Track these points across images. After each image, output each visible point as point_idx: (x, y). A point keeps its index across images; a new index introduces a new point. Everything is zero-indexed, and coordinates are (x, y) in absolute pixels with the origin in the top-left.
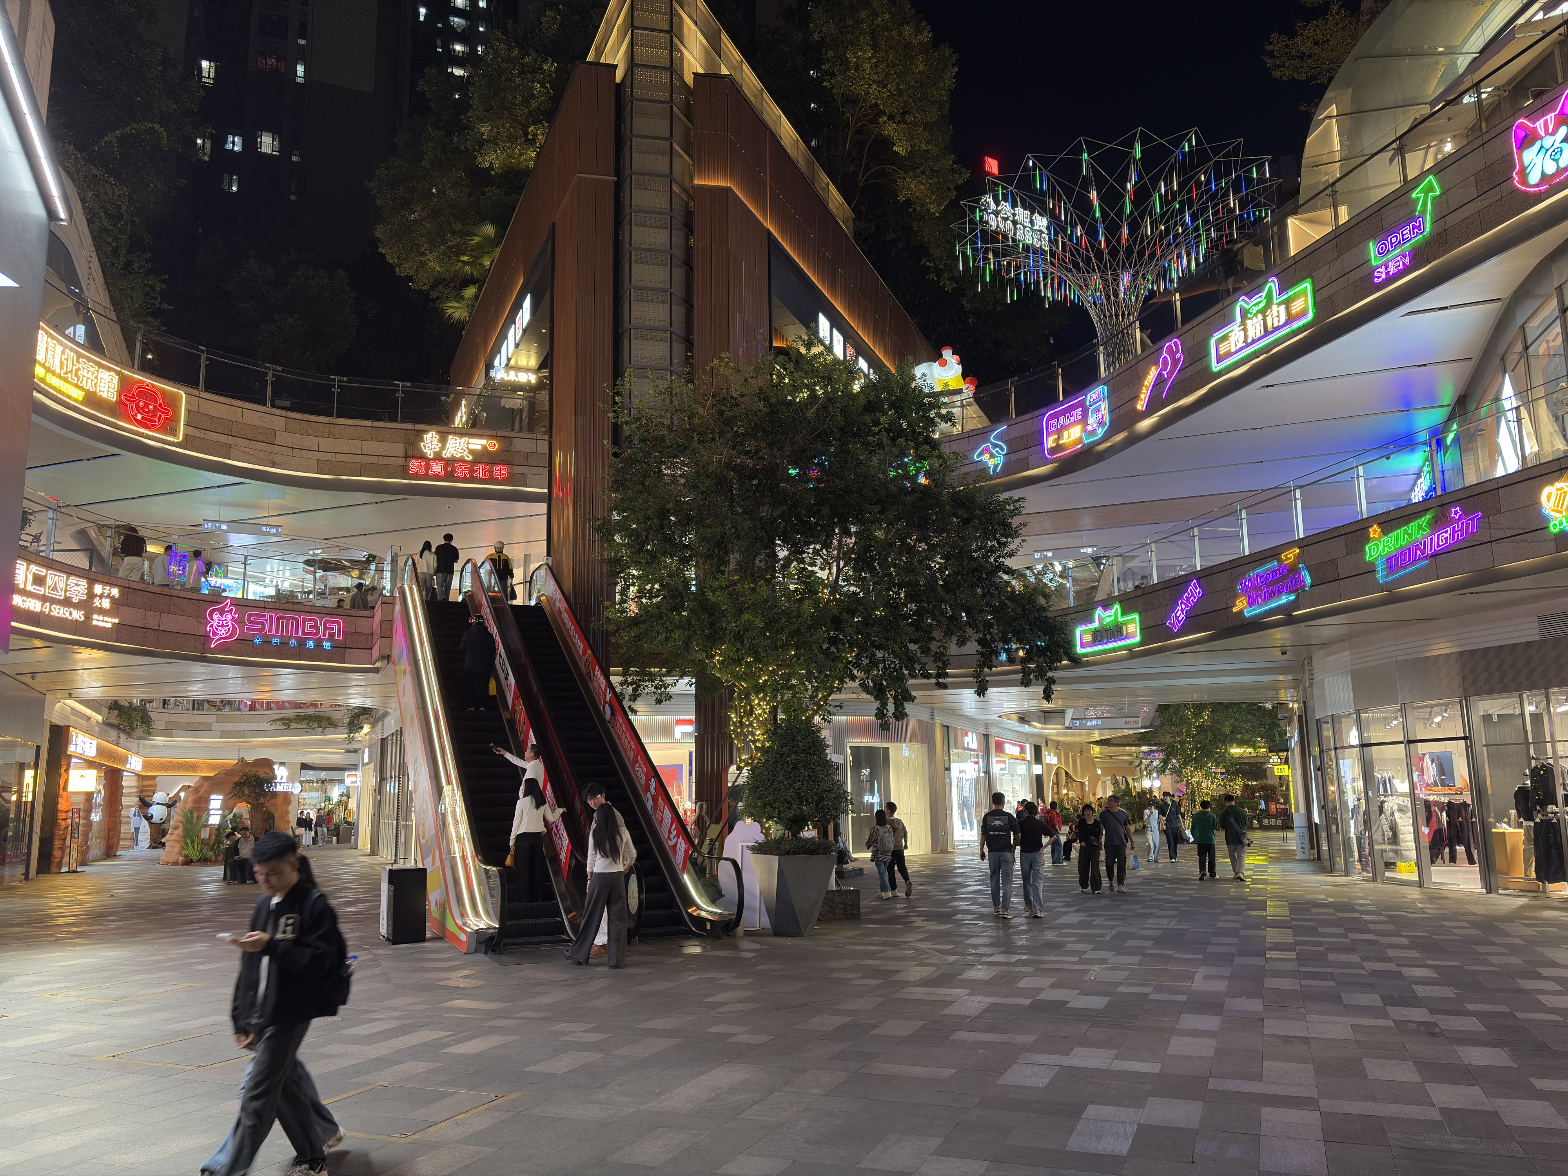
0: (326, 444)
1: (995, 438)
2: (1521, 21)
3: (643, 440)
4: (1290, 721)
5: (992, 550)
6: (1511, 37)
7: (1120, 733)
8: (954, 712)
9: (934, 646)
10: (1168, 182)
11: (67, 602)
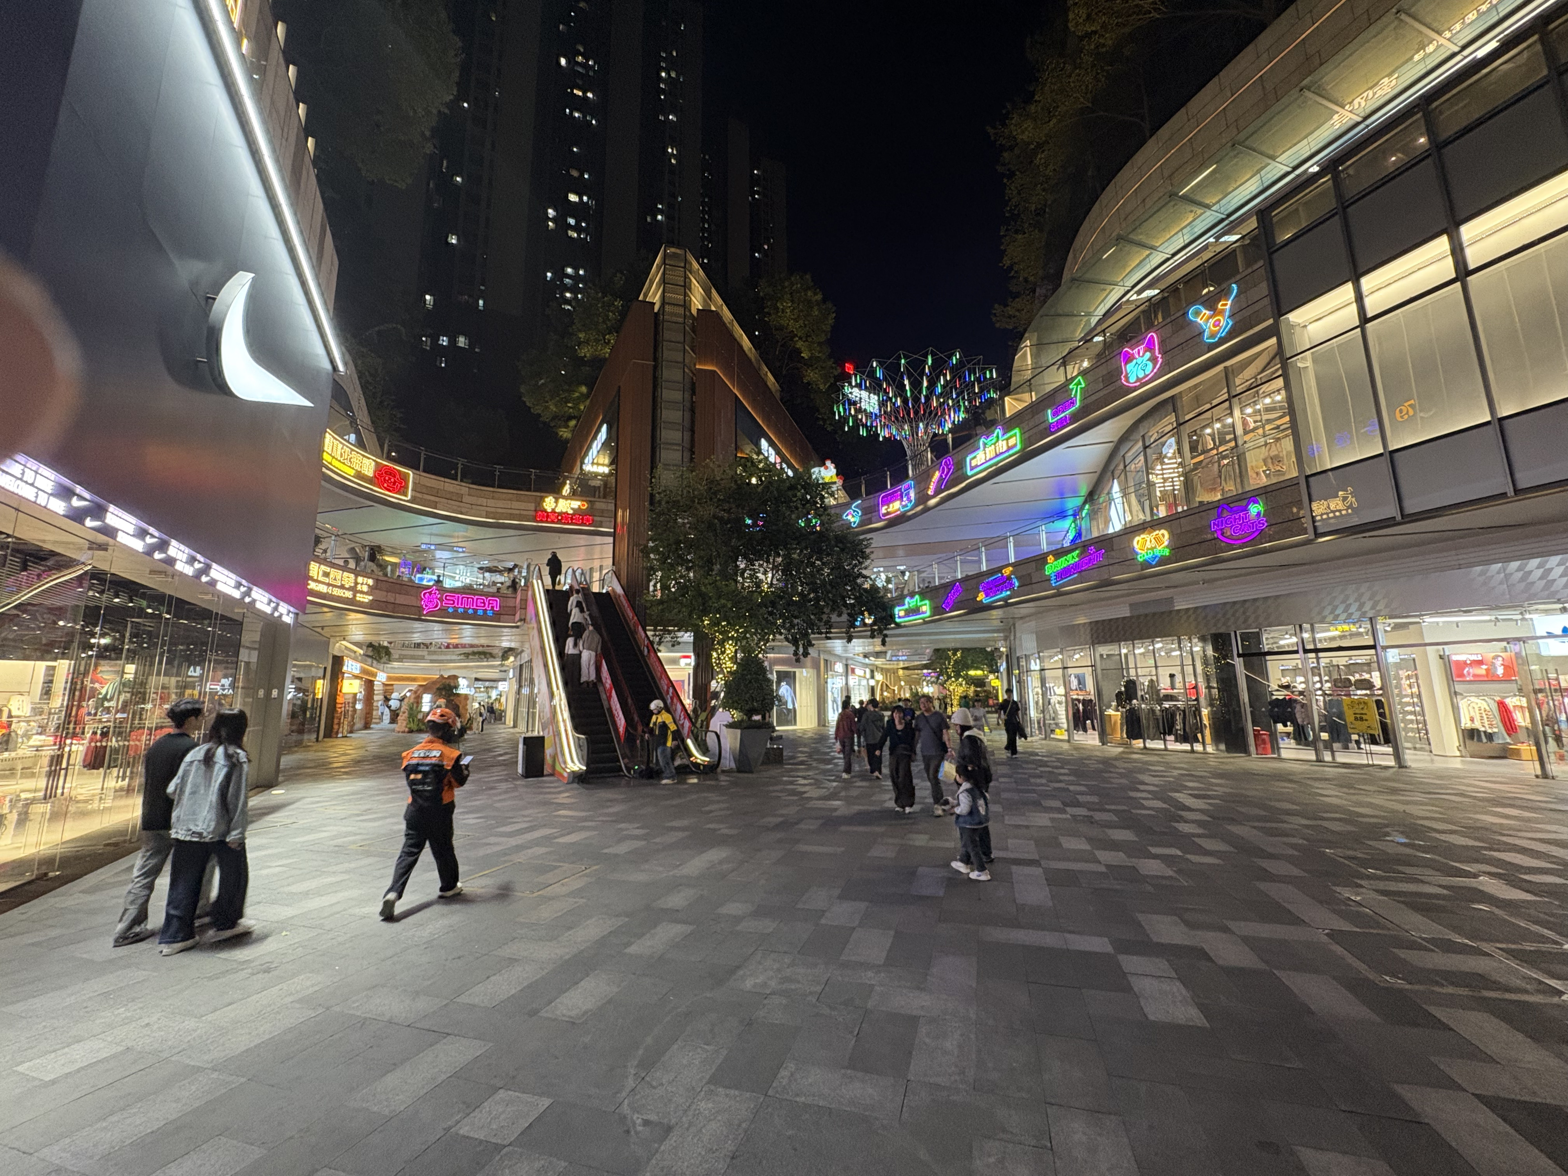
0: (491, 502)
1: (856, 507)
2: (1124, 299)
3: (667, 502)
4: (1000, 657)
5: (856, 565)
6: (1120, 307)
7: (916, 663)
8: (830, 652)
9: (825, 617)
10: (945, 375)
11: (342, 587)
